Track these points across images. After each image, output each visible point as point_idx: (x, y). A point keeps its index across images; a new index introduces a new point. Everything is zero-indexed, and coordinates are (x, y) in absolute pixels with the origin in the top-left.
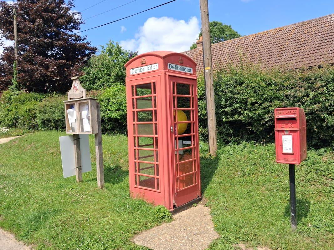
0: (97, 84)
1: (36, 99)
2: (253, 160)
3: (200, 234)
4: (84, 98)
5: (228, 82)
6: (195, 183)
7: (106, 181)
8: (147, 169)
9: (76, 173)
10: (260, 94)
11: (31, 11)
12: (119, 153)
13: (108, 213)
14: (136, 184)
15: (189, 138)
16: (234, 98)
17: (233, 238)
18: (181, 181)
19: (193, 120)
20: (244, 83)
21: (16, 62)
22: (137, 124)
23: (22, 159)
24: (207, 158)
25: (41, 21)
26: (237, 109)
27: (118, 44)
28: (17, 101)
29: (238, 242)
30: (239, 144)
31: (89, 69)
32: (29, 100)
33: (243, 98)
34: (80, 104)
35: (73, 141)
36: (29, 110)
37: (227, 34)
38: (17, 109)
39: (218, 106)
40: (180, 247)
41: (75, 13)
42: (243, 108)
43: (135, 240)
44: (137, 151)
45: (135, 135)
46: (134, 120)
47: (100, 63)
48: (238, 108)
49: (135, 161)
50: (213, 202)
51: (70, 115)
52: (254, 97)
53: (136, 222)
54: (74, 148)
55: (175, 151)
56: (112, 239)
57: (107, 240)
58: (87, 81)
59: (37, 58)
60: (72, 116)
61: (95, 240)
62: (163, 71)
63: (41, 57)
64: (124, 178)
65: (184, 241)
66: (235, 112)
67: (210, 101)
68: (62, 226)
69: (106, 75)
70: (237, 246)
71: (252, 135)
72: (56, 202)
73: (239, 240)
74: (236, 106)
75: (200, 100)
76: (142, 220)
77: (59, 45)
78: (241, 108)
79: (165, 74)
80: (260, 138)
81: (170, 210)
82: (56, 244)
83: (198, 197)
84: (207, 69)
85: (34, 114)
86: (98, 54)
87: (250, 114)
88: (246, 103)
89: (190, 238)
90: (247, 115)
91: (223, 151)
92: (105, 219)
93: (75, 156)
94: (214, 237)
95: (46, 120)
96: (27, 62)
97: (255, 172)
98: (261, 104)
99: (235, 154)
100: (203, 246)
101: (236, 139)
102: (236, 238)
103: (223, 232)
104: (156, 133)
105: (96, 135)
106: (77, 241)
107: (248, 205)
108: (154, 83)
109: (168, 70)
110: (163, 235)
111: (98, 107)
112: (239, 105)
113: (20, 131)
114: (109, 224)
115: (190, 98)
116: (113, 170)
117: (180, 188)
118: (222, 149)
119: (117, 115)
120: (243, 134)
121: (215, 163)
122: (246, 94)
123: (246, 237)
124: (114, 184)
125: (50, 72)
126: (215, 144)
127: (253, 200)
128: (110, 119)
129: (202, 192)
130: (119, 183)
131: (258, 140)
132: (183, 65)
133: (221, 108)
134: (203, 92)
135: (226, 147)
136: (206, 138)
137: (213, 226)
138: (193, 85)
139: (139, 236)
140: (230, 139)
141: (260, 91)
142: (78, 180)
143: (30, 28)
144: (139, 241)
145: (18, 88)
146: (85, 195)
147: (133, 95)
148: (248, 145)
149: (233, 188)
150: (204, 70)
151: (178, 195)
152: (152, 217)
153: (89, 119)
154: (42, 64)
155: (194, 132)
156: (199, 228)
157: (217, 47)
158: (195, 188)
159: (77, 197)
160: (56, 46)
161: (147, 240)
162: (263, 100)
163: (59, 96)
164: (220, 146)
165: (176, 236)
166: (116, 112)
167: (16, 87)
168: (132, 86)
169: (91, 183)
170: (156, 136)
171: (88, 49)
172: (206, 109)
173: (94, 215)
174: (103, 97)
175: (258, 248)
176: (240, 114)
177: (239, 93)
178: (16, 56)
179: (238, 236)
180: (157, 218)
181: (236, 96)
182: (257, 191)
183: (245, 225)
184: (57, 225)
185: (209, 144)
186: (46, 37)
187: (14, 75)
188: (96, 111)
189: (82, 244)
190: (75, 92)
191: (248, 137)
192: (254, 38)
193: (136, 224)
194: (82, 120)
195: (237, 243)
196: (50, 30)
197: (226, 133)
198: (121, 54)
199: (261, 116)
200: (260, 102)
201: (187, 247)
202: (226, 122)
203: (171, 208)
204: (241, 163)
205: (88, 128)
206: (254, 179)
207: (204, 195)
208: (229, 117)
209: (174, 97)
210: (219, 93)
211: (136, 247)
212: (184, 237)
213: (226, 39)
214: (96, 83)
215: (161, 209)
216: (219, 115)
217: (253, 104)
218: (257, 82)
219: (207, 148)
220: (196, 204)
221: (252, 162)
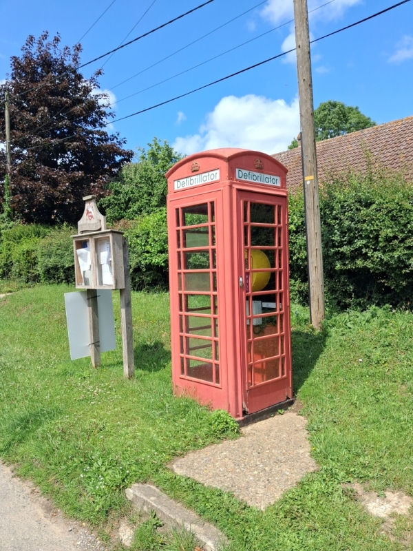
0: (131, 210)
1: (38, 234)
2: (386, 337)
3: (284, 462)
4: (103, 230)
5: (346, 201)
6: (283, 374)
7: (139, 366)
8: (205, 349)
9: (90, 353)
10: (402, 222)
11: (30, 94)
12: (161, 322)
13: (135, 419)
14: (183, 372)
15: (271, 298)
16: (356, 229)
17: (342, 473)
18: (258, 371)
19: (280, 266)
20: (374, 203)
21: (8, 176)
22: (184, 273)
23: (14, 329)
24: (307, 333)
25: (46, 111)
26: (360, 248)
27: (167, 144)
28: (10, 238)
29: (351, 479)
30: (364, 309)
31: (118, 185)
32: (28, 235)
33: (372, 229)
34: (96, 241)
35: (87, 301)
36: (28, 251)
37: (351, 123)
38: (9, 250)
39: (327, 243)
40: (248, 482)
41: (99, 96)
42: (371, 246)
43: (174, 466)
44: (184, 318)
45: (180, 292)
46: (179, 267)
47: (138, 176)
48: (362, 248)
49: (181, 334)
50: (313, 409)
51: (81, 258)
52: (391, 228)
53: (178, 435)
54: (87, 311)
55: (247, 319)
56: (137, 463)
57: (128, 463)
58: (116, 205)
59: (41, 169)
60: (85, 260)
61: (110, 463)
62: (228, 182)
63: (47, 168)
64: (167, 362)
65: (256, 472)
66: (358, 253)
67: (313, 234)
68: (62, 437)
69: (145, 195)
70: (349, 487)
71: (388, 295)
72: (55, 398)
73: (352, 477)
74: (360, 243)
75: (296, 234)
76: (188, 433)
77: (74, 149)
78: (368, 247)
79: (231, 187)
80: (402, 299)
81: (238, 419)
82: (50, 465)
83: (288, 398)
84: (309, 179)
85: (34, 258)
86: (135, 160)
87: (383, 257)
88: (377, 237)
89: (266, 468)
90: (379, 259)
91: (335, 321)
92: (129, 428)
93: (90, 325)
94: (309, 469)
95: (52, 268)
96: (25, 176)
97: (390, 358)
98: (403, 241)
99: (357, 327)
100: (289, 483)
101: (360, 302)
102: (348, 473)
103: (325, 461)
104: (215, 289)
105: (121, 291)
106: (82, 462)
107: (374, 415)
108: (212, 203)
109: (237, 180)
110: (221, 459)
111: (124, 245)
112: (364, 242)
113: (14, 284)
114: (135, 438)
115: (274, 229)
116: (151, 348)
117: (256, 382)
118: (333, 318)
119: (160, 259)
120: (371, 293)
121: (319, 341)
122: (377, 222)
123: (365, 472)
124: (150, 371)
125: (60, 191)
126: (321, 309)
127: (383, 407)
128: (149, 267)
129: (295, 391)
130: (158, 370)
131: (398, 302)
132: (263, 172)
133: (334, 246)
134: (302, 219)
135: (341, 315)
136: (305, 299)
137: (309, 449)
138: (279, 207)
139: (183, 459)
140: (348, 301)
141: (401, 216)
142: (94, 365)
143: (29, 121)
144: (181, 468)
145: (11, 217)
146: (102, 388)
147: (178, 225)
148: (380, 312)
149: (350, 385)
150: (304, 181)
151: (252, 393)
152: (205, 429)
153: (110, 265)
154: (47, 179)
155: (280, 288)
156: (284, 451)
157: (333, 144)
158: (282, 384)
159: (89, 391)
160: (69, 150)
161: (195, 468)
162: (408, 233)
163: (71, 229)
164: (331, 313)
165: (244, 463)
166: (158, 254)
167: (9, 215)
168: (177, 210)
169: (115, 370)
170: (215, 293)
171: (120, 154)
172: (306, 249)
173: (113, 421)
174: (138, 231)
175: (385, 493)
176: (365, 257)
177: (364, 221)
178: (9, 167)
179: (352, 470)
180: (214, 431)
181: (359, 226)
182: (391, 391)
183: (365, 451)
184: (53, 435)
185: (310, 308)
186: (54, 136)
187: (6, 197)
188: (121, 251)
189: (88, 468)
190: (89, 221)
191: (381, 297)
192: (398, 127)
193: (179, 439)
194: (100, 266)
195: (350, 482)
196: (60, 124)
197: (342, 291)
198: (171, 160)
199: (403, 262)
200: (401, 236)
201: (261, 483)
202: (342, 272)
203: (239, 416)
204: (365, 342)
205: (109, 279)
206: (387, 370)
207: (299, 395)
208: (347, 262)
209: (246, 228)
210: (329, 221)
211: (175, 478)
212: (257, 465)
213: (349, 130)
214: (130, 208)
215: (222, 416)
216: (330, 260)
217: (389, 240)
218: (396, 201)
219: (307, 316)
220: (283, 411)
221: (384, 342)
